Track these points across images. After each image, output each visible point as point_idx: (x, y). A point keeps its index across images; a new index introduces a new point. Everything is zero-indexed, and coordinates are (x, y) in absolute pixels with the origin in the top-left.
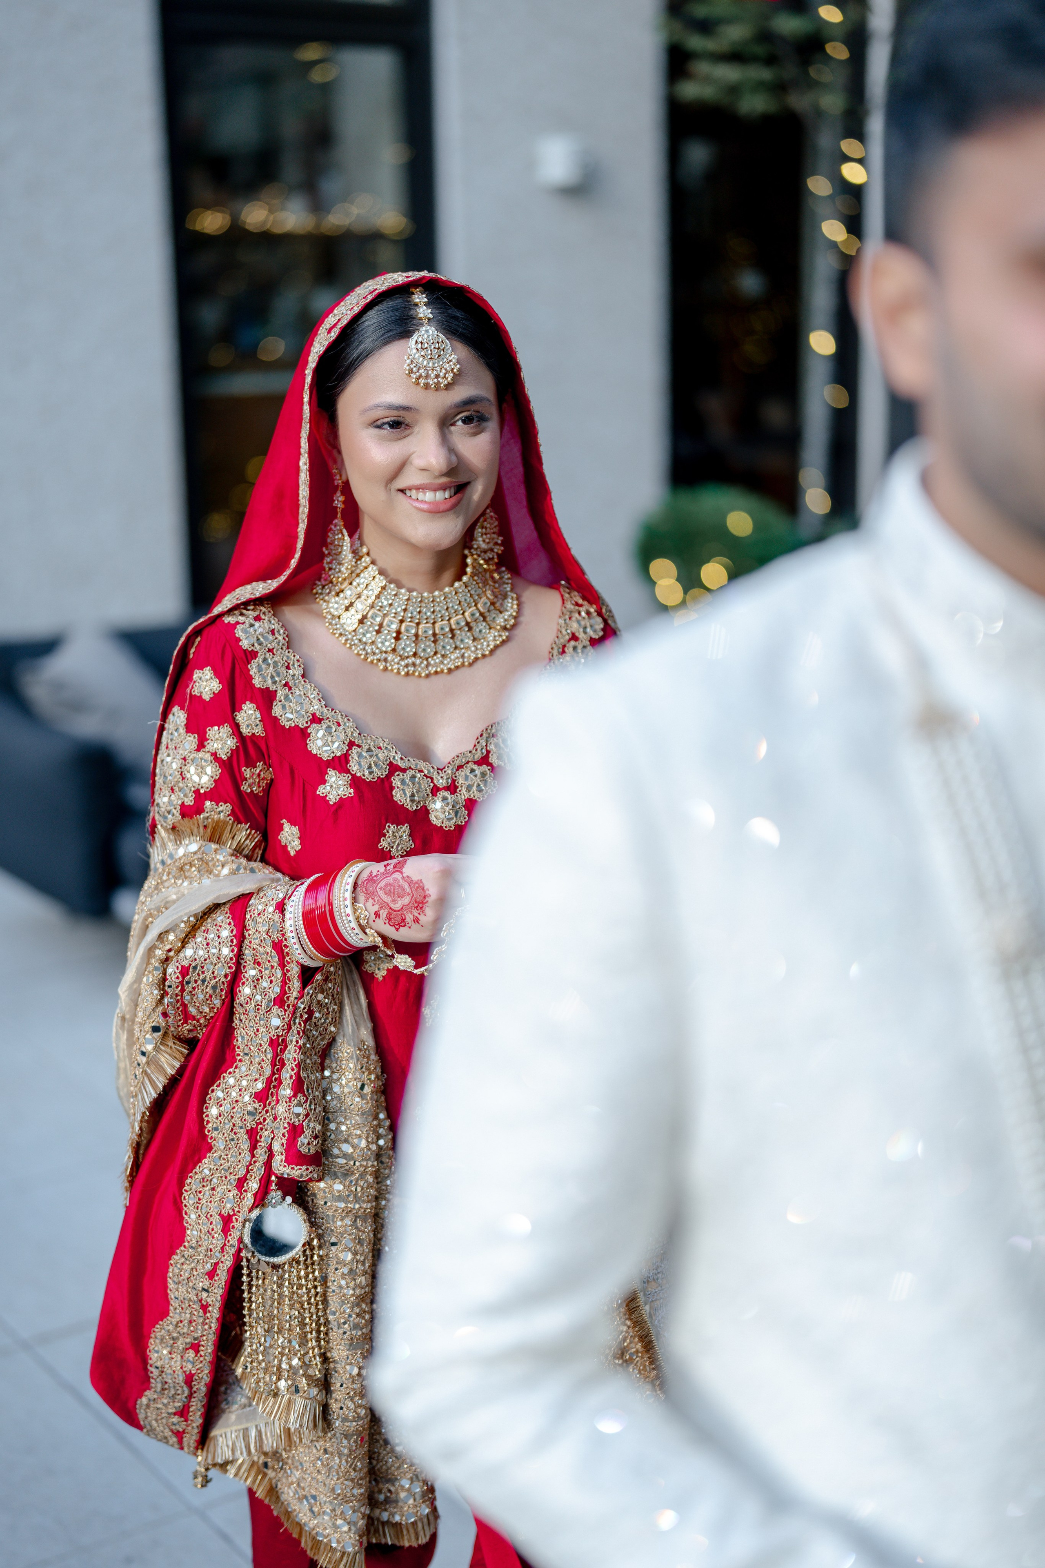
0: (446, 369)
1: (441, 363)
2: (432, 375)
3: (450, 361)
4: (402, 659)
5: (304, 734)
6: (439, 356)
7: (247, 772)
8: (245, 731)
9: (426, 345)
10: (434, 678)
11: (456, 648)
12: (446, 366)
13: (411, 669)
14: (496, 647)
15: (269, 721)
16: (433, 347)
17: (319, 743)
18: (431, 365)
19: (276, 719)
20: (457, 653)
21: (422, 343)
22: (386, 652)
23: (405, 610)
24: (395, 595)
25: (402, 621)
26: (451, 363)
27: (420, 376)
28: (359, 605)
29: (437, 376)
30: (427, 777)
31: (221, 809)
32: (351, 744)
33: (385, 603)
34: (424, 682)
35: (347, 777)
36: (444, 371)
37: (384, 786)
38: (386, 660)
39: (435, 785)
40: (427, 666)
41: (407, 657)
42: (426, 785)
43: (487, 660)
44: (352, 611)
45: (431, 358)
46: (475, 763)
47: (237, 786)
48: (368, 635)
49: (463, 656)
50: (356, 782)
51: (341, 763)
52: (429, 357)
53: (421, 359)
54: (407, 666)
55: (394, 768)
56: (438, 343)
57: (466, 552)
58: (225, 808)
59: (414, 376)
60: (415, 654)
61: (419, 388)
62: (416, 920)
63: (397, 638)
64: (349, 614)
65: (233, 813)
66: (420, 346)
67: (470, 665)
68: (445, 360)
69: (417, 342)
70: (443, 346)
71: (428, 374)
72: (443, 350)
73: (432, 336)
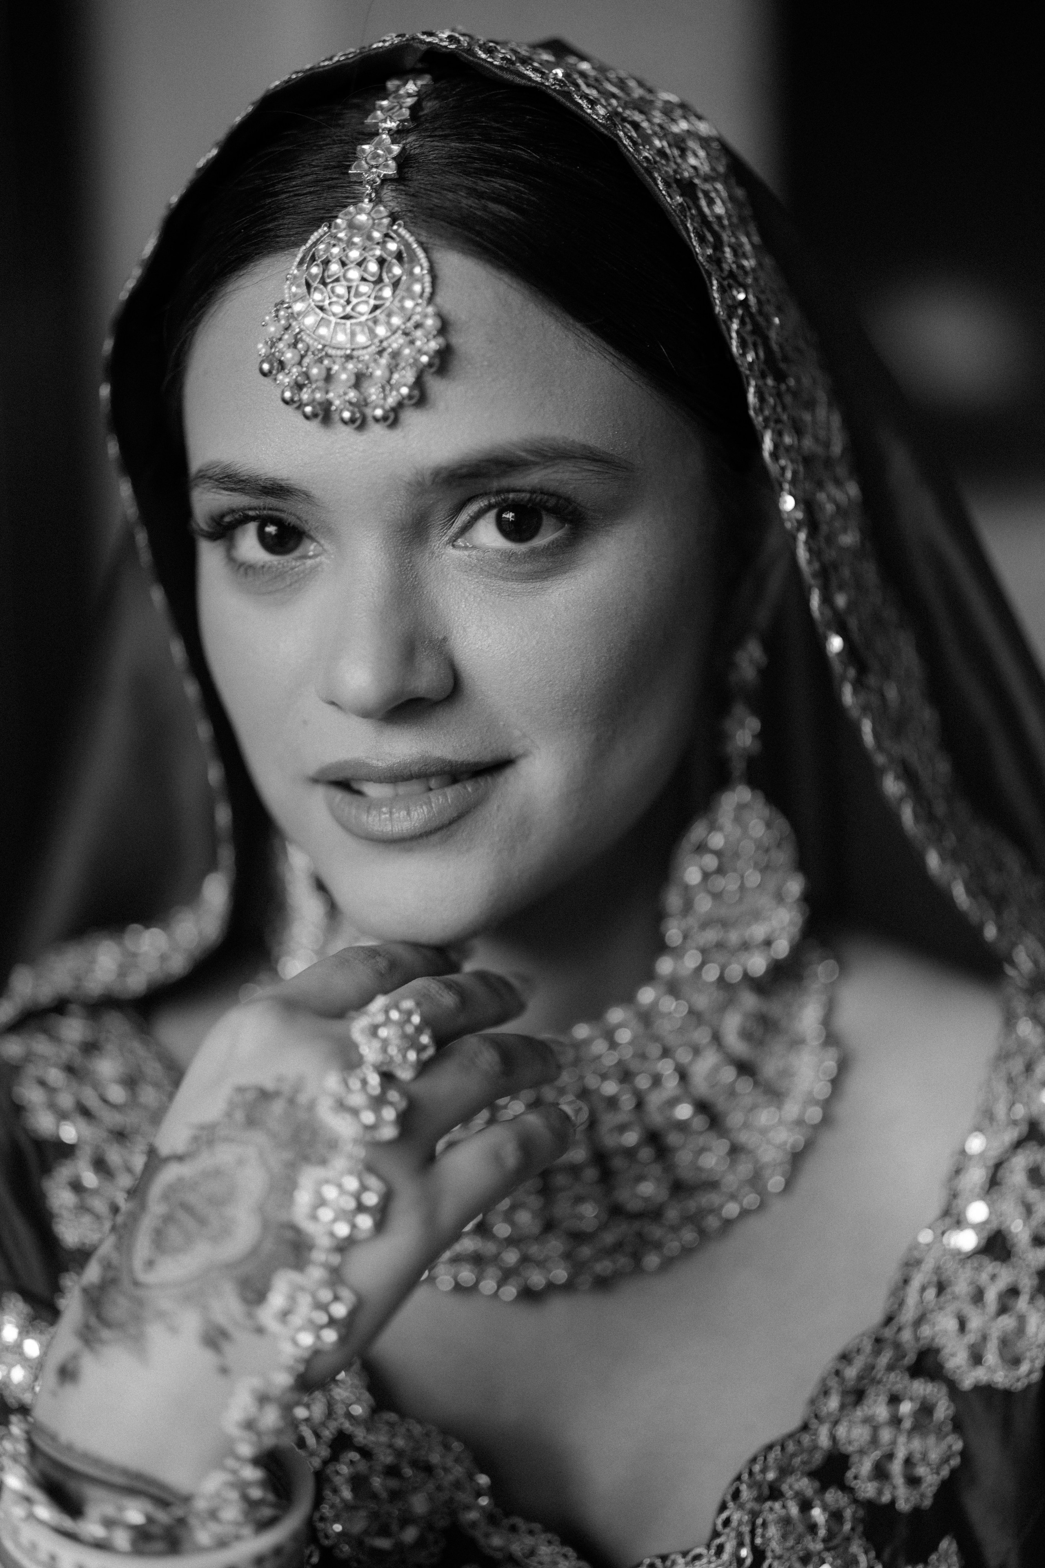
0: (396, 355)
1: (380, 331)
2: (344, 377)
3: (417, 326)
6: (375, 308)
12: (397, 342)
16: (356, 273)
18: (343, 337)
21: (326, 263)
26: (419, 333)
27: (307, 376)
36: (384, 361)
45: (347, 317)
52: (339, 309)
56: (381, 262)
59: (287, 380)
66: (317, 270)
68: (396, 321)
69: (313, 259)
70: (397, 270)
71: (329, 370)
72: (396, 284)
73: (370, 238)
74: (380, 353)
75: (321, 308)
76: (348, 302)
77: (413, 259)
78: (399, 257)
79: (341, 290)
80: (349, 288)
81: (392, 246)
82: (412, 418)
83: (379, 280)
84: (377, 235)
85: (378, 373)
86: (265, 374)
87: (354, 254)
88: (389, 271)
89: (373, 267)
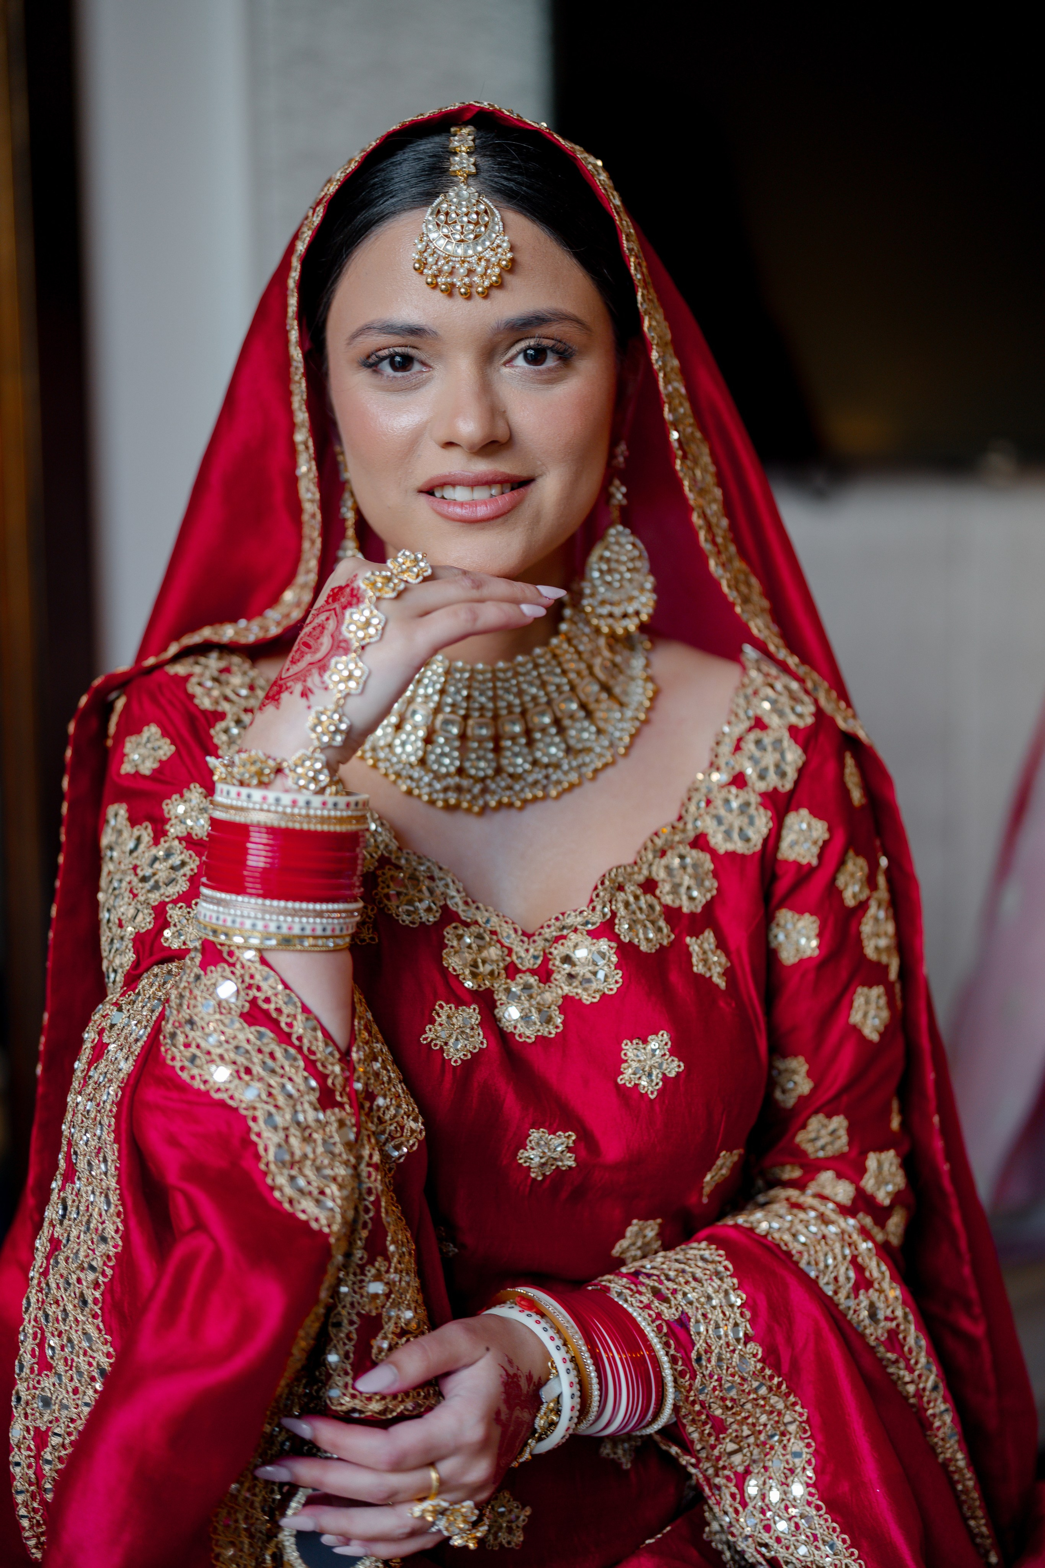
0: (488, 261)
1: (480, 249)
2: (461, 271)
3: (499, 246)
4: (437, 777)
6: (476, 237)
9: (454, 215)
11: (535, 763)
12: (488, 254)
13: (452, 796)
16: (465, 219)
18: (460, 251)
20: (537, 772)
21: (447, 214)
22: (410, 764)
23: (441, 691)
25: (437, 711)
26: (500, 250)
27: (440, 271)
29: (470, 272)
36: (483, 263)
38: (409, 777)
41: (447, 776)
45: (462, 241)
49: (548, 777)
52: (458, 237)
53: (442, 242)
56: (477, 213)
59: (430, 272)
60: (460, 772)
61: (437, 292)
63: (427, 741)
66: (442, 217)
68: (488, 243)
69: (439, 212)
70: (486, 219)
71: (453, 267)
72: (486, 226)
73: (470, 202)
74: (480, 259)
75: (447, 236)
76: (462, 233)
77: (493, 214)
78: (486, 212)
79: (458, 227)
80: (462, 227)
81: (483, 207)
82: (495, 293)
83: (477, 224)
84: (474, 201)
85: (479, 269)
86: (415, 269)
87: (464, 210)
88: (483, 219)
89: (474, 216)
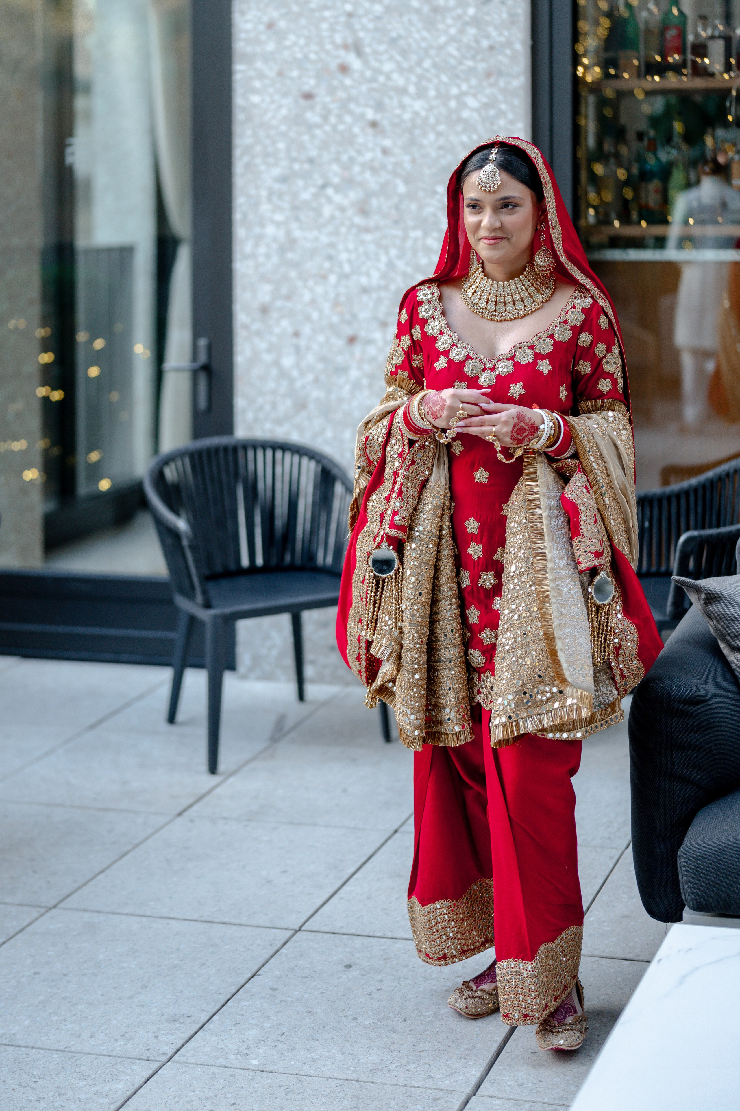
0: (494, 183)
1: (493, 181)
2: (488, 186)
4: (489, 312)
5: (434, 339)
6: (493, 177)
7: (414, 357)
8: (415, 338)
10: (504, 323)
11: (515, 309)
13: (493, 317)
14: (535, 310)
15: (424, 333)
16: (491, 173)
17: (440, 344)
18: (488, 181)
19: (426, 332)
20: (516, 312)
21: (486, 171)
22: (483, 309)
23: (490, 289)
24: (487, 282)
25: (489, 294)
26: (498, 181)
27: (482, 186)
28: (473, 287)
30: (482, 363)
31: (404, 374)
32: (453, 345)
33: (482, 286)
34: (499, 324)
35: (446, 359)
37: (462, 364)
38: (482, 312)
39: (485, 367)
40: (502, 316)
41: (492, 312)
42: (481, 366)
43: (530, 316)
44: (471, 288)
46: (507, 359)
47: (410, 363)
48: (476, 300)
49: (518, 313)
50: (450, 362)
51: (446, 353)
52: (488, 178)
53: (484, 179)
54: (491, 316)
55: (468, 357)
57: (527, 265)
58: (406, 373)
59: (480, 186)
60: (495, 311)
61: (482, 191)
62: (441, 416)
63: (487, 303)
64: (469, 290)
65: (409, 376)
67: (522, 317)
68: (495, 179)
72: (495, 175)
82: (496, 192)
